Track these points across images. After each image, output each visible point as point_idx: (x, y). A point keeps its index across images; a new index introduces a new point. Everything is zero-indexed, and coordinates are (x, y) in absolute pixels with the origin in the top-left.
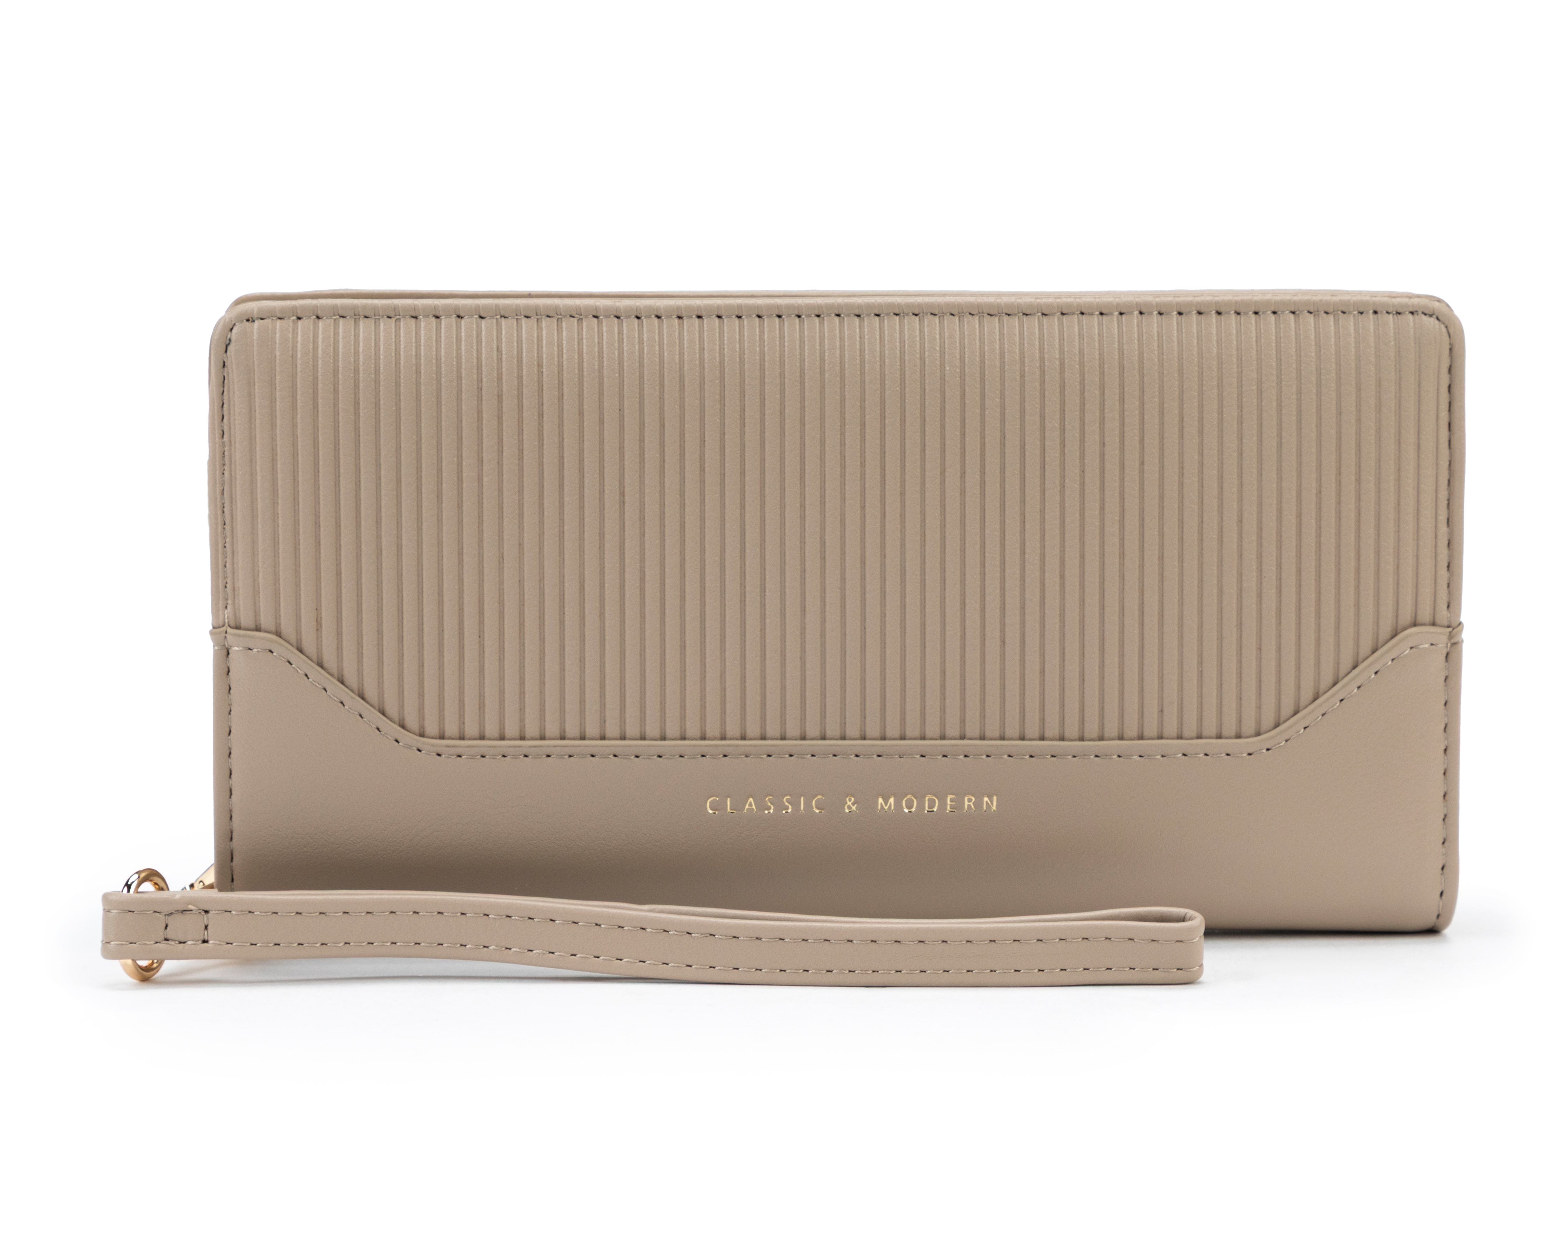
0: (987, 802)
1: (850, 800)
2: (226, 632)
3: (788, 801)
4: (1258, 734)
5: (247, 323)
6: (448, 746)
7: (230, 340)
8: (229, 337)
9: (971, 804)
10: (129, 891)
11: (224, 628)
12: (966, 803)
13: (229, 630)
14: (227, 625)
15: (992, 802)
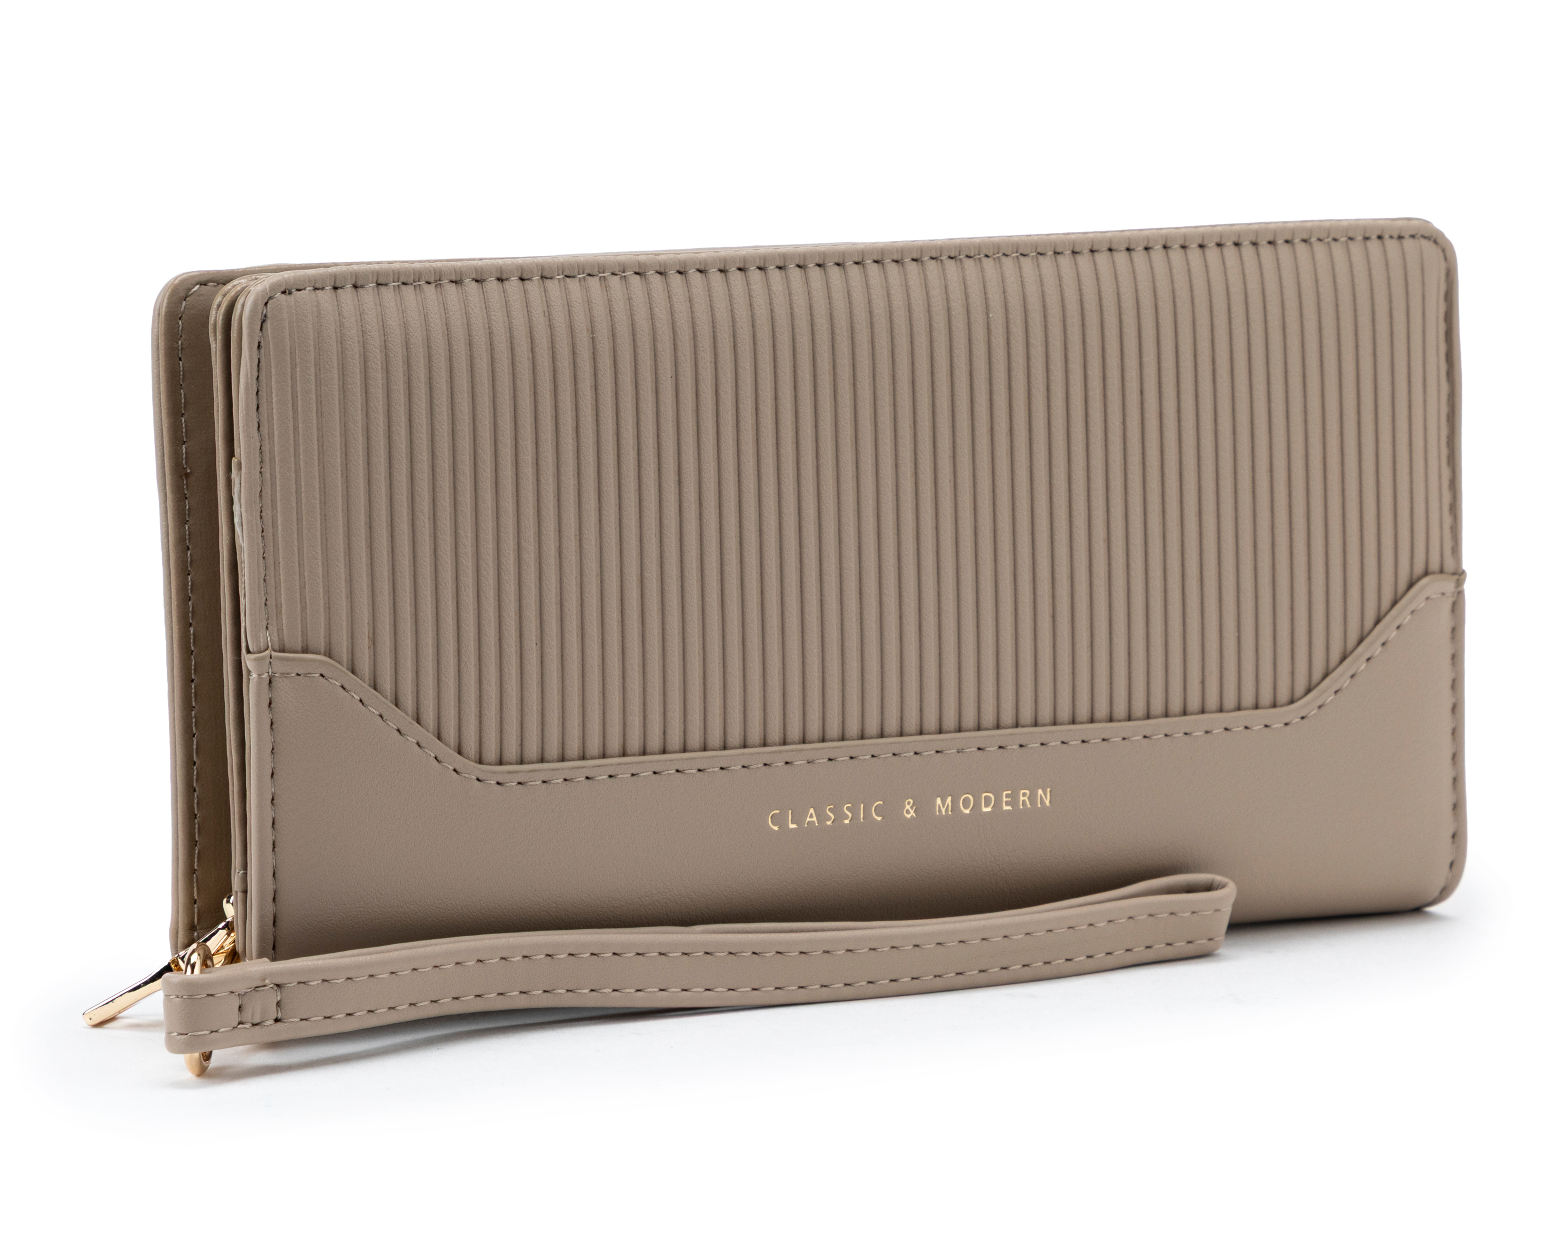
0: (1041, 795)
1: (909, 803)
2: (271, 658)
3: (848, 808)
4: (1292, 702)
5: (283, 296)
6: (510, 772)
7: (265, 316)
8: (264, 312)
9: (1026, 798)
10: (192, 972)
11: (267, 652)
12: (1022, 798)
13: (274, 654)
14: (270, 648)
15: (1045, 794)
